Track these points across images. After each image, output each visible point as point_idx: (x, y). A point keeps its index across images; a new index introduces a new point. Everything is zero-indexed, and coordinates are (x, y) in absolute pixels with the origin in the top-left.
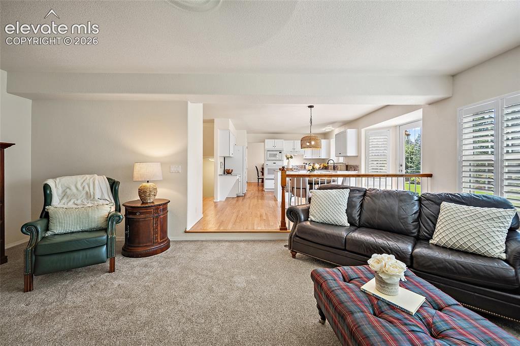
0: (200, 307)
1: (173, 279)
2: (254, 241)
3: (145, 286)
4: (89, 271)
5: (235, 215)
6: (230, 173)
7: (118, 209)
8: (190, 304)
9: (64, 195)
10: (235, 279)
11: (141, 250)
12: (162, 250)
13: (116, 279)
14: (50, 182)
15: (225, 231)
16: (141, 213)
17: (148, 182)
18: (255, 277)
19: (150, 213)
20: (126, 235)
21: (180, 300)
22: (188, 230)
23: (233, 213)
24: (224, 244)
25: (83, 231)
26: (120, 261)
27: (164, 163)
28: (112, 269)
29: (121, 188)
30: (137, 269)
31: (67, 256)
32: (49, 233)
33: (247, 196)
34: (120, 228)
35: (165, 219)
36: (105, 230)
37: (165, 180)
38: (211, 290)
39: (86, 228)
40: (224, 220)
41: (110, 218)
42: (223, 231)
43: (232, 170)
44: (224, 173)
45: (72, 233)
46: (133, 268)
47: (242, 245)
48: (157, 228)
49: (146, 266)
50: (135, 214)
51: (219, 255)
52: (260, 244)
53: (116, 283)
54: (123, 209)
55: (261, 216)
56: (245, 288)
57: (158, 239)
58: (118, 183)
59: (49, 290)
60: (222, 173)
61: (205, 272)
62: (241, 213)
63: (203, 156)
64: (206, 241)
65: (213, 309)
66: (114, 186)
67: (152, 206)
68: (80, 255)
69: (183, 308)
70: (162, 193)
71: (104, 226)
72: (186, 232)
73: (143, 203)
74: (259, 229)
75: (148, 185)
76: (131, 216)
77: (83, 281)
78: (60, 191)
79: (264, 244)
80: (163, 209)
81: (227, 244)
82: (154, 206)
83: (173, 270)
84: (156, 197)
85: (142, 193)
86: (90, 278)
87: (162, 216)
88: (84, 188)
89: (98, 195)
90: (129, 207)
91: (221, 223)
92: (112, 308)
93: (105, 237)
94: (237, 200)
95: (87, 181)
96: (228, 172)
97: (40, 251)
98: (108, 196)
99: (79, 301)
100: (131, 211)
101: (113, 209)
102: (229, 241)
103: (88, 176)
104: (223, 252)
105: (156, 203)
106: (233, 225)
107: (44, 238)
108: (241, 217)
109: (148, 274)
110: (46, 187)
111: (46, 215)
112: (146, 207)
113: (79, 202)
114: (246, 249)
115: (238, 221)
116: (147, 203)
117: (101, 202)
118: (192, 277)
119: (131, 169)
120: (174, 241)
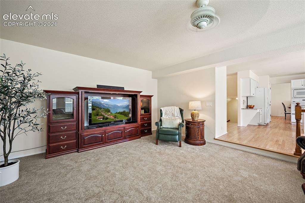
0: (215, 175)
1: (204, 158)
2: (265, 156)
3: (192, 156)
4: (173, 144)
5: (252, 136)
6: (252, 108)
7: (183, 122)
8: (211, 171)
9: (166, 114)
10: (241, 171)
11: (192, 141)
12: (201, 144)
13: (181, 150)
14: (162, 109)
15: (240, 144)
16: (192, 125)
17: (195, 110)
18: (257, 176)
19: (195, 125)
20: (186, 133)
21: (206, 167)
22: (216, 138)
23: (251, 135)
24: (239, 151)
25: (171, 128)
26: (183, 144)
27: (202, 101)
28: (180, 146)
29: (184, 112)
30: (189, 149)
31: (166, 136)
32: (162, 127)
33: (269, 126)
34: (184, 130)
35: (203, 129)
36: (178, 129)
37: (203, 110)
38: (223, 170)
39: (172, 127)
40: (242, 138)
41: (180, 125)
42: (239, 143)
43: (254, 106)
44: (247, 108)
45: (168, 128)
46: (188, 148)
47: (254, 156)
48: (199, 133)
49: (193, 149)
50: (189, 124)
51: (234, 156)
52: (269, 160)
53: (181, 151)
54: (185, 122)
55: (277, 141)
56: (246, 178)
57: (199, 138)
58: (183, 110)
59: (162, 146)
60: (245, 107)
61: (222, 161)
62: (258, 136)
63: (227, 96)
64: (227, 147)
65: (223, 178)
66: (181, 111)
67: (196, 122)
68: (170, 137)
69: (207, 171)
70: (201, 117)
71: (177, 127)
72: (215, 139)
73: (193, 120)
74: (271, 149)
75: (195, 112)
76: (187, 125)
77: (171, 147)
78: (165, 112)
79: (274, 161)
80: (202, 124)
81: (241, 152)
82: (197, 122)
83: (205, 154)
84: (199, 118)
85: (192, 115)
86: (173, 147)
87: (201, 128)
88: (171, 111)
89: (176, 115)
90: (187, 121)
91: (239, 139)
92: (179, 159)
93: (178, 132)
94: (258, 128)
95: (172, 109)
96: (250, 107)
97: (159, 132)
98: (180, 116)
99: (169, 153)
100: (188, 123)
101: (181, 121)
102: (243, 151)
103: (173, 107)
104: (237, 155)
105: (199, 121)
106: (249, 141)
107: (160, 128)
108: (257, 139)
109: (194, 152)
110: (161, 110)
111: (161, 120)
112: (194, 122)
113: (170, 117)
114: (255, 159)
115: (253, 140)
116: (195, 120)
117: (177, 118)
118: (214, 161)
119: (188, 104)
120: (208, 142)
